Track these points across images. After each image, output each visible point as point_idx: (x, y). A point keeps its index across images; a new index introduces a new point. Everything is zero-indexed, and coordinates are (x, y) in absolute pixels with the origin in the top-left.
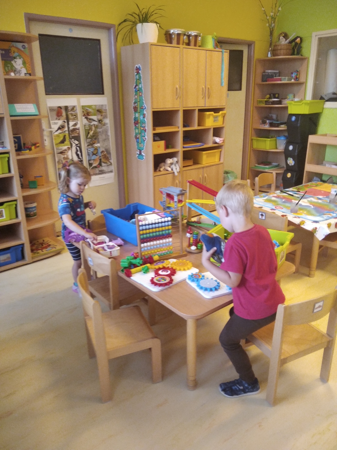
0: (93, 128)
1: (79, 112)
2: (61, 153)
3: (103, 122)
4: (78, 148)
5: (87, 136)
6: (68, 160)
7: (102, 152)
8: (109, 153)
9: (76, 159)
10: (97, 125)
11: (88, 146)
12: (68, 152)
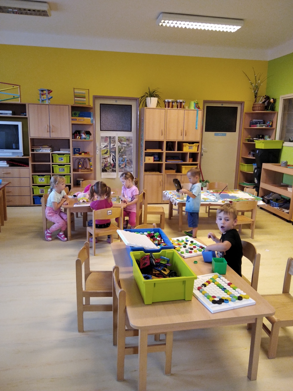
0: (124, 148)
1: (117, 139)
2: (104, 158)
3: (130, 146)
4: (114, 157)
5: (119, 152)
6: (108, 163)
7: (127, 160)
8: (132, 162)
9: (112, 162)
10: (126, 147)
11: (120, 156)
12: (108, 159)
